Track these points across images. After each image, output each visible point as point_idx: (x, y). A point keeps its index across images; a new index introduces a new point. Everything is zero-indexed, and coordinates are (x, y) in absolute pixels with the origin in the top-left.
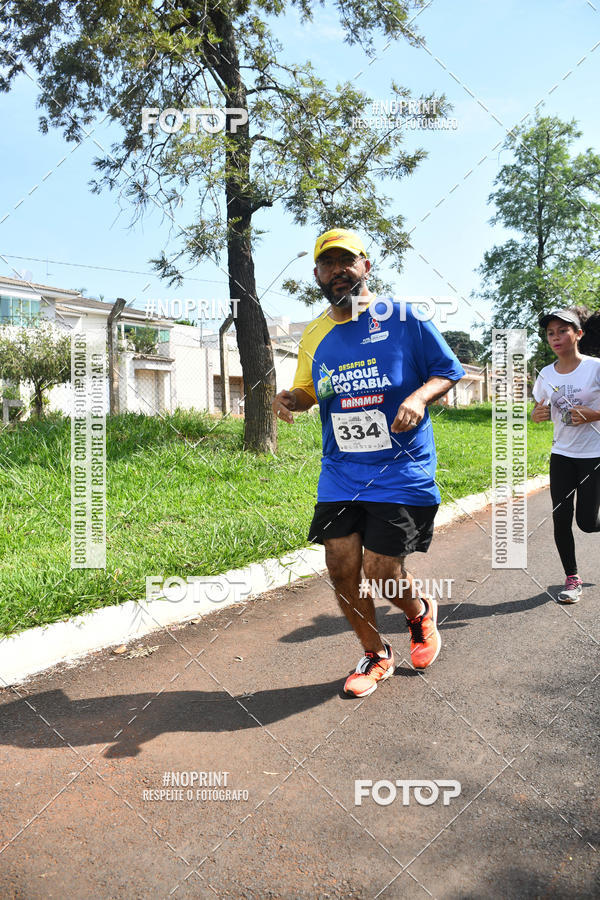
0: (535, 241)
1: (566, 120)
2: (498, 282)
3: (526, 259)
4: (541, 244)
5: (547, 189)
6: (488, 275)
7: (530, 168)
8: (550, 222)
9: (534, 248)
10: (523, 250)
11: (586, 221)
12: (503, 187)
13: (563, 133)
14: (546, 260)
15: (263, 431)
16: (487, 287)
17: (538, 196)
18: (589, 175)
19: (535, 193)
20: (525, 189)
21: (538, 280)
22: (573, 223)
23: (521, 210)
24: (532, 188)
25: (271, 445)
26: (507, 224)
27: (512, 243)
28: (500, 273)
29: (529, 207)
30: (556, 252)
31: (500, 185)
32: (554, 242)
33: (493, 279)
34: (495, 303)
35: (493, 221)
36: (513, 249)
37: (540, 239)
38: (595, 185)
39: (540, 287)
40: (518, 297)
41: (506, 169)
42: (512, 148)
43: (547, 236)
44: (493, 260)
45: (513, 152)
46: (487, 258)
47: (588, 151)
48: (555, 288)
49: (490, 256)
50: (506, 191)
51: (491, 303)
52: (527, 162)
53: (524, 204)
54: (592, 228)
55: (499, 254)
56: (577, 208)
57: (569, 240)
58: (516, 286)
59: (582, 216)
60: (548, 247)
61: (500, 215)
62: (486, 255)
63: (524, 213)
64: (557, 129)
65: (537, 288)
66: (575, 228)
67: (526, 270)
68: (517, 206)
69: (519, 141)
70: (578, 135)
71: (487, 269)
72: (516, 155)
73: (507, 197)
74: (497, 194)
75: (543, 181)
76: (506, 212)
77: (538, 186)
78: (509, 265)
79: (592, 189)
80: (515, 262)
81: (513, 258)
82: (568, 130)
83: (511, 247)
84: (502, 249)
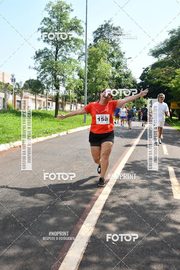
0: (55, 50)
2: (41, 63)
4: (57, 50)
6: (37, 60)
7: (54, 20)
9: (54, 52)
10: (50, 52)
13: (67, 9)
14: (59, 57)
16: (36, 65)
26: (45, 41)
27: (46, 49)
28: (41, 60)
30: (62, 55)
32: (63, 50)
33: (38, 62)
34: (38, 72)
35: (39, 39)
36: (46, 51)
37: (57, 49)
41: (45, 19)
42: (48, 11)
43: (60, 48)
44: (39, 55)
45: (48, 13)
46: (36, 53)
47: (76, 17)
49: (37, 53)
51: (36, 71)
52: (54, 17)
55: (41, 53)
58: (46, 66)
60: (60, 52)
64: (65, 6)
69: (51, 9)
70: (72, 10)
71: (36, 58)
72: (49, 14)
78: (45, 57)
81: (47, 55)
83: (46, 50)
84: (42, 51)
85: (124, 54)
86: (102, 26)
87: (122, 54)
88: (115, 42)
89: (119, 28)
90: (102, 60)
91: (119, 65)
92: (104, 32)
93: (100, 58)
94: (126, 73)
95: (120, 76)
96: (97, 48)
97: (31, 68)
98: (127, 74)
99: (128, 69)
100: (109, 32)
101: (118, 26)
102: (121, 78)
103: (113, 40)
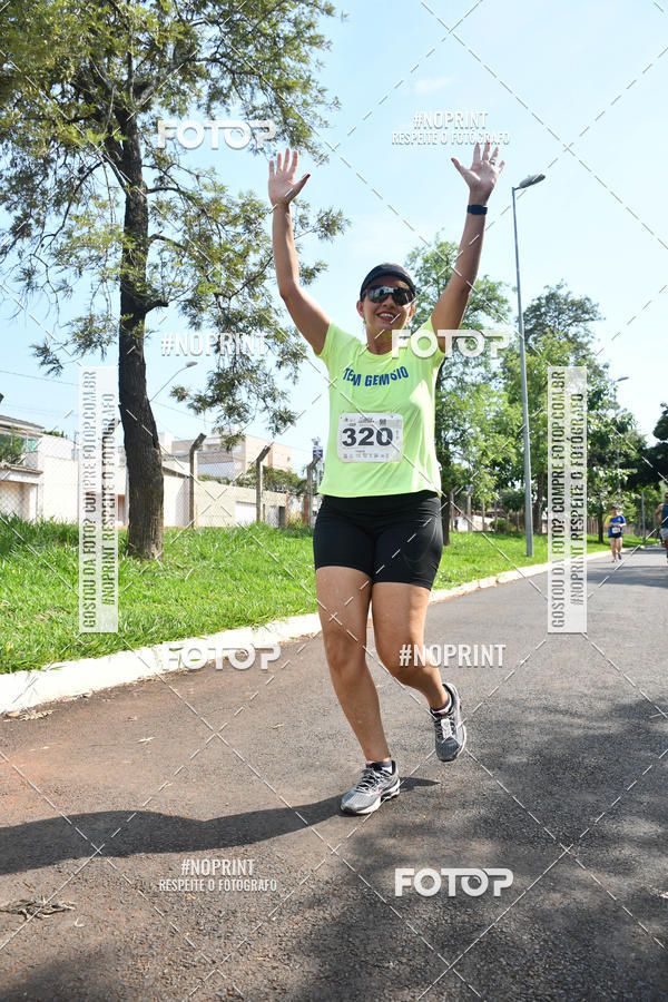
14: (445, 382)
15: (148, 537)
30: (453, 375)
32: (454, 364)
38: (492, 311)
52: (427, 282)
79: (489, 315)
85: (605, 370)
86: (539, 299)
87: (601, 368)
88: (579, 340)
92: (545, 314)
93: (546, 383)
94: (618, 419)
95: (602, 427)
96: (535, 356)
98: (622, 423)
99: (621, 409)
100: (559, 314)
101: (584, 297)
102: (606, 434)
103: (570, 335)
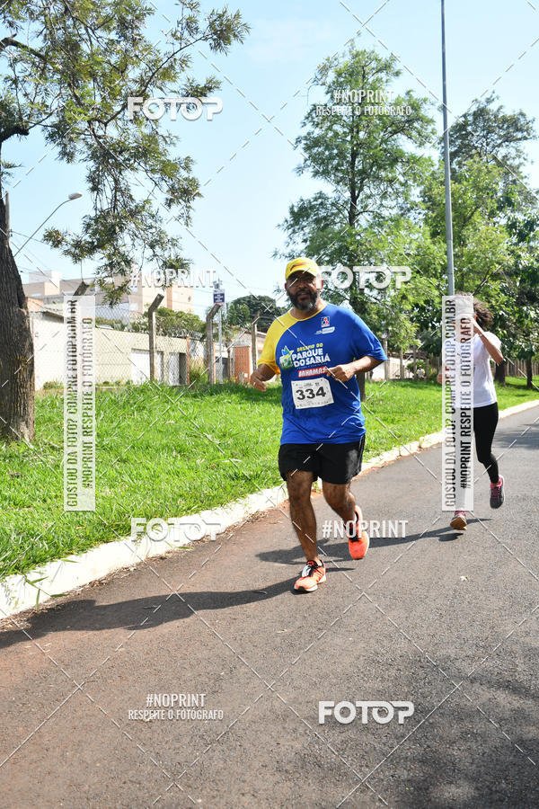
0: (348, 195)
1: (384, 56)
2: (305, 241)
3: (336, 215)
4: (354, 198)
5: (362, 135)
6: (294, 232)
8: (364, 173)
9: (346, 202)
10: (333, 204)
11: (404, 174)
12: (312, 129)
13: (380, 70)
14: (359, 217)
16: (292, 246)
17: (351, 142)
18: (407, 121)
19: (349, 138)
20: (336, 134)
21: (349, 240)
22: (390, 175)
23: (331, 158)
24: (344, 133)
25: (26, 432)
26: (316, 173)
27: (321, 195)
28: (307, 230)
29: (341, 155)
30: (370, 208)
31: (309, 127)
33: (299, 237)
35: (300, 170)
36: (322, 203)
37: (353, 193)
38: (414, 133)
39: (351, 248)
40: (327, 259)
42: (324, 84)
43: (361, 189)
44: (299, 215)
45: (324, 89)
46: (292, 212)
47: (408, 93)
48: (368, 249)
49: (296, 210)
50: (315, 135)
53: (335, 151)
54: (410, 182)
55: (306, 208)
56: (395, 158)
57: (384, 196)
58: (324, 246)
59: (399, 168)
60: (362, 201)
61: (309, 162)
62: (292, 208)
63: (335, 162)
64: (374, 65)
65: (348, 249)
66: (391, 181)
67: (337, 228)
68: (327, 153)
69: (331, 76)
70: (397, 74)
71: (292, 226)
72: (327, 93)
73: (316, 142)
74: (306, 138)
75: (357, 126)
76: (315, 159)
77: (352, 131)
78: (317, 221)
79: (410, 138)
80: (325, 218)
81: (322, 213)
82: (386, 67)
83: (320, 200)
84: (310, 202)
86: (465, 116)
87: (533, 195)
88: (509, 163)
89: (520, 117)
90: (477, 218)
91: (532, 229)
92: (472, 133)
93: (472, 214)
95: (535, 263)
96: (460, 183)
97: (278, 256)
100: (487, 134)
101: (517, 112)
103: (500, 158)
